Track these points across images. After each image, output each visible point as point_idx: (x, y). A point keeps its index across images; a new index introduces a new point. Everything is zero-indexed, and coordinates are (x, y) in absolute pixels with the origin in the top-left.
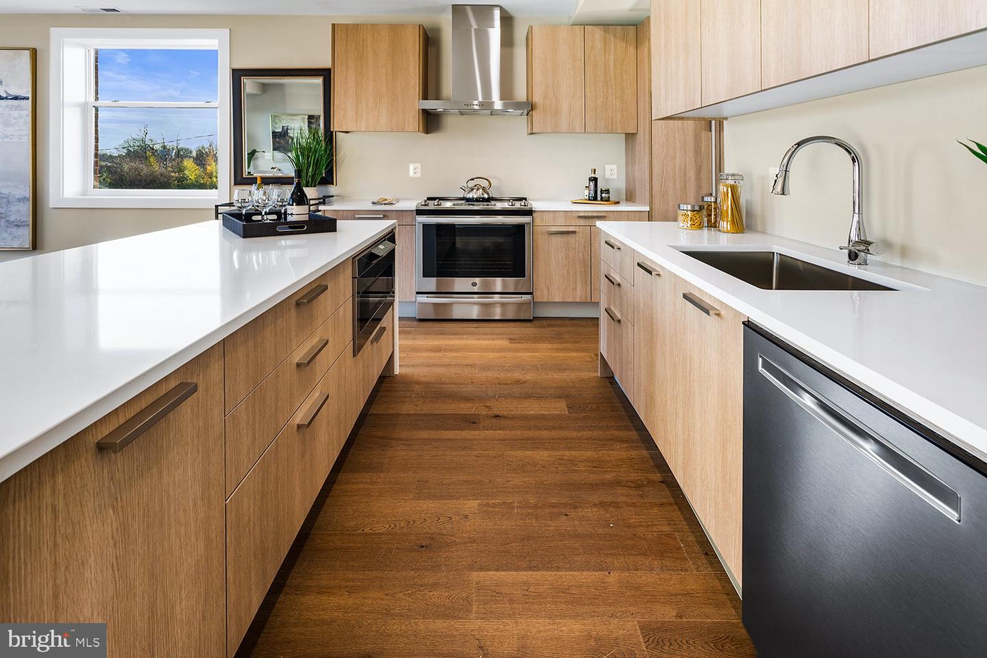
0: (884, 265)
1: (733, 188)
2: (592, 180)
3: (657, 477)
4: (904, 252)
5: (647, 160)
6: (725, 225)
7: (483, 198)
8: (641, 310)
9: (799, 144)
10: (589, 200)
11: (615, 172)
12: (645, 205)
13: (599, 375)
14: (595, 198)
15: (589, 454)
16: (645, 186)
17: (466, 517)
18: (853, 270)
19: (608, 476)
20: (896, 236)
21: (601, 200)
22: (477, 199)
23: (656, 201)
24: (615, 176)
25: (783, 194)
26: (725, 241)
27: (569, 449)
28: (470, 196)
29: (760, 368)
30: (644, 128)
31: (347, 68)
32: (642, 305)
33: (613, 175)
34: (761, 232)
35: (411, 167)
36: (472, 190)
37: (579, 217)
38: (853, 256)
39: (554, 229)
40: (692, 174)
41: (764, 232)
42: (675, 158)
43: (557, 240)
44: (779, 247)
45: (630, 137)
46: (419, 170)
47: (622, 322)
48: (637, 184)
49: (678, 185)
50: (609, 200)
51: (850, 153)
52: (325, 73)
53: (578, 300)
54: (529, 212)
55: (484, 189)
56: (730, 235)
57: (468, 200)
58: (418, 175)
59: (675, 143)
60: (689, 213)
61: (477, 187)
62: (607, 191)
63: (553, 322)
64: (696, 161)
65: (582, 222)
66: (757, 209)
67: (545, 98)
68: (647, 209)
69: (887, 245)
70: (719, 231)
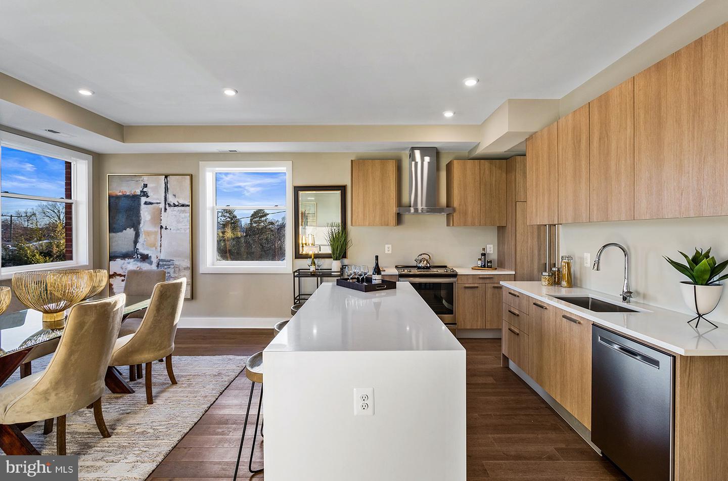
0: (636, 302)
1: (568, 264)
2: (483, 255)
3: (543, 406)
4: (645, 297)
5: (513, 243)
6: (564, 283)
7: (427, 267)
8: (534, 327)
9: (604, 247)
10: (481, 267)
11: (492, 249)
12: (512, 270)
13: (502, 366)
14: (484, 267)
15: (512, 398)
16: (512, 258)
17: (476, 419)
18: (625, 305)
19: (524, 405)
20: (641, 290)
21: (488, 267)
22: (423, 267)
23: (518, 268)
24: (492, 252)
25: (597, 270)
26: (564, 292)
27: (503, 396)
28: (421, 265)
29: (599, 340)
30: (512, 223)
31: (359, 187)
32: (534, 324)
33: (492, 250)
34: (579, 287)
35: (386, 246)
36: (421, 262)
37: (480, 278)
38: (625, 299)
39: (467, 285)
40: (536, 252)
41: (581, 287)
42: (528, 242)
43: (468, 291)
44: (592, 295)
45: (501, 229)
46: (390, 249)
47: (520, 335)
48: (506, 257)
49: (529, 258)
50: (491, 268)
51: (624, 252)
52: (342, 188)
53: (479, 328)
54: (455, 275)
55: (427, 261)
56: (566, 289)
57: (419, 268)
58: (390, 252)
59: (528, 233)
60: (547, 277)
61: (424, 259)
62: (491, 262)
63: (467, 341)
64: (538, 243)
65: (481, 281)
66: (578, 275)
67: (460, 205)
68: (514, 273)
69: (638, 293)
70: (562, 286)
